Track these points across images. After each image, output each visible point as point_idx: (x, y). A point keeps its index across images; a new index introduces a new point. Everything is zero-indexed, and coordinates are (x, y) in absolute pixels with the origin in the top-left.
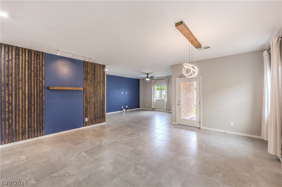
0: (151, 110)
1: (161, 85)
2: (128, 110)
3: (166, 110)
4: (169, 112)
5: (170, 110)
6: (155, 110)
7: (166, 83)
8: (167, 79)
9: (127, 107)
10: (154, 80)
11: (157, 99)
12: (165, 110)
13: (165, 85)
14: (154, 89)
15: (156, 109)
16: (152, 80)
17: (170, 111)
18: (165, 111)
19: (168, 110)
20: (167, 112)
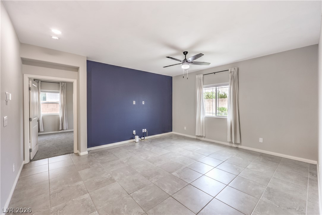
0: (195, 137)
1: (216, 86)
2: (146, 138)
3: (231, 142)
4: (237, 148)
5: (240, 144)
6: (203, 139)
7: (230, 80)
8: (233, 70)
9: (144, 130)
10: (202, 76)
11: (207, 115)
12: (227, 142)
13: (228, 85)
14: (201, 93)
15: (205, 137)
16: (197, 76)
17: (240, 147)
18: (228, 144)
19: (236, 143)
20: (231, 147)
